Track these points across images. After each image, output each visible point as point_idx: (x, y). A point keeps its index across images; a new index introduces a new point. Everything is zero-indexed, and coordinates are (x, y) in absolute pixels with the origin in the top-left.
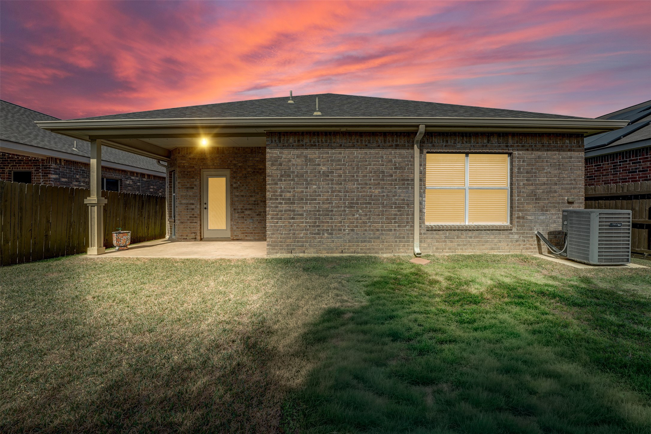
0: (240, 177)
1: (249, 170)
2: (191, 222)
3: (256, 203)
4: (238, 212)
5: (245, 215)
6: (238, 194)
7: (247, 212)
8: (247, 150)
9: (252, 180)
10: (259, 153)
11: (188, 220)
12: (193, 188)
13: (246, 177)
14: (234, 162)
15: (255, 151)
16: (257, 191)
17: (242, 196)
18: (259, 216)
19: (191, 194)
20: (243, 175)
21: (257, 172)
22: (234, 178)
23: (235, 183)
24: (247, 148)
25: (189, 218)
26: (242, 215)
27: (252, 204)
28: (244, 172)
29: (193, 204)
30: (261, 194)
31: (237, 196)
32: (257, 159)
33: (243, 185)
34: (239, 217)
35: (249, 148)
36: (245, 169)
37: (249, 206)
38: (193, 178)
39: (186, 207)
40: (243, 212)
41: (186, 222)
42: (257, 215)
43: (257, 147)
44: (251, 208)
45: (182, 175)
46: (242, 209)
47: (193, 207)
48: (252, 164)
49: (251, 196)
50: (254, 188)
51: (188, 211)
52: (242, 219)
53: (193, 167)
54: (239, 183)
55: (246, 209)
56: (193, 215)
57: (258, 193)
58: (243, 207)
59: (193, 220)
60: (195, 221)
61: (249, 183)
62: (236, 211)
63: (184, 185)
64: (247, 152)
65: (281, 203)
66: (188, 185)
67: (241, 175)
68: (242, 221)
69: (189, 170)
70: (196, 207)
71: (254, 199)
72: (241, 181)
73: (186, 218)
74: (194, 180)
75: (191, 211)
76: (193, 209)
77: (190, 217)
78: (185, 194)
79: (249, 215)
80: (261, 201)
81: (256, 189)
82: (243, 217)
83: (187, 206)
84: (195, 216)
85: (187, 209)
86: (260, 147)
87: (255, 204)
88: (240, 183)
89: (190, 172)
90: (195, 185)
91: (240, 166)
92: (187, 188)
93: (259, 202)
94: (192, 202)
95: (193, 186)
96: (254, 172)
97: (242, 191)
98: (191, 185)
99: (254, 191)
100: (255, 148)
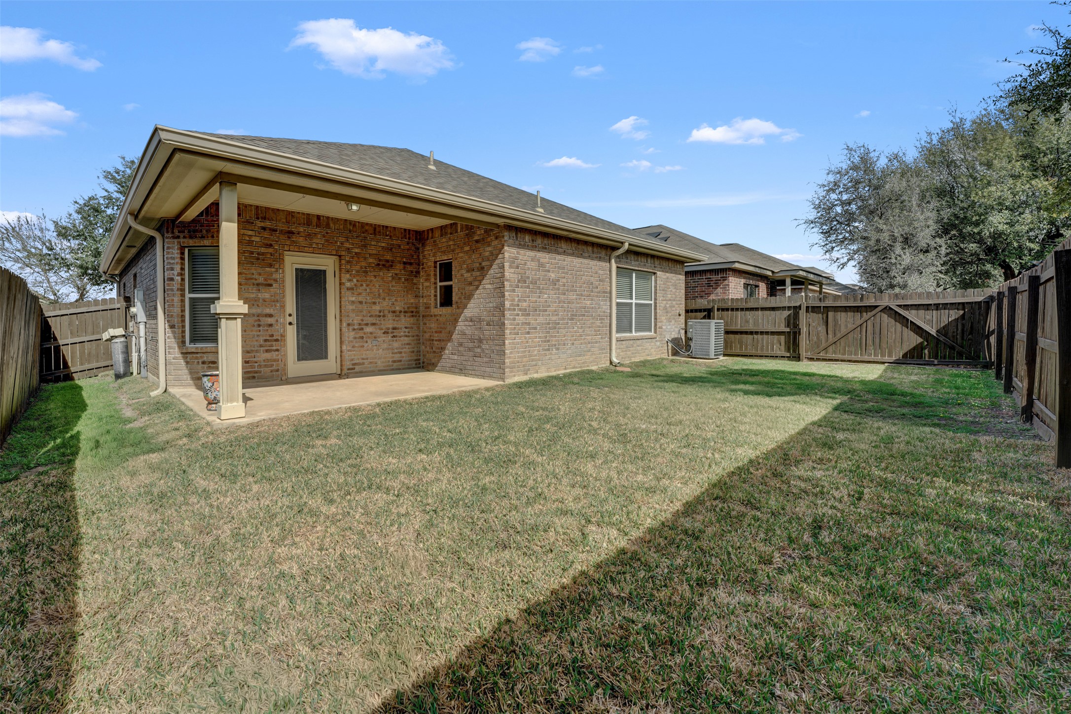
0: (357, 271)
1: (371, 260)
2: (267, 351)
3: (382, 314)
4: (354, 329)
5: (365, 333)
6: (353, 299)
7: (369, 329)
8: (367, 228)
9: (375, 277)
10: (387, 236)
11: (261, 346)
12: (271, 285)
13: (366, 272)
14: (347, 245)
15: (380, 232)
16: (383, 295)
17: (361, 303)
18: (385, 335)
19: (267, 296)
20: (362, 268)
21: (384, 265)
22: (348, 271)
23: (350, 280)
24: (367, 224)
25: (262, 342)
26: (361, 334)
27: (376, 316)
28: (363, 264)
29: (271, 316)
30: (389, 299)
31: (353, 302)
32: (383, 245)
33: (362, 285)
34: (355, 338)
35: (371, 225)
36: (365, 259)
37: (372, 319)
38: (271, 266)
39: (256, 321)
40: (362, 329)
41: (257, 351)
42: (384, 333)
43: (383, 226)
44: (374, 322)
45: (245, 258)
46: (360, 324)
47: (270, 320)
48: (374, 252)
49: (374, 303)
50: (379, 291)
51: (261, 328)
52: (361, 340)
53: (271, 245)
54: (355, 280)
55: (367, 324)
56: (272, 336)
57: (384, 299)
58: (362, 320)
59: (272, 346)
60: (274, 348)
61: (371, 281)
62: (351, 328)
63: (251, 279)
64: (366, 231)
65: (518, 315)
66: (261, 280)
67: (358, 268)
68: (361, 344)
69: (263, 250)
70: (277, 321)
71: (377, 308)
72: (358, 278)
73: (256, 343)
74: (273, 270)
75: (266, 328)
76: (271, 325)
77: (266, 341)
78: (254, 296)
79: (371, 333)
80: (389, 312)
81: (381, 291)
82: (362, 338)
83: (259, 320)
84: (275, 338)
85: (259, 326)
86: (387, 227)
87: (380, 316)
88: (357, 281)
89: (263, 254)
90: (276, 280)
91: (356, 253)
92: (258, 285)
93: (386, 312)
94: (268, 311)
95: (269, 282)
96: (378, 265)
97: (360, 294)
98: (265, 280)
99: (379, 295)
100: (379, 226)
